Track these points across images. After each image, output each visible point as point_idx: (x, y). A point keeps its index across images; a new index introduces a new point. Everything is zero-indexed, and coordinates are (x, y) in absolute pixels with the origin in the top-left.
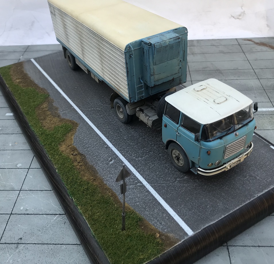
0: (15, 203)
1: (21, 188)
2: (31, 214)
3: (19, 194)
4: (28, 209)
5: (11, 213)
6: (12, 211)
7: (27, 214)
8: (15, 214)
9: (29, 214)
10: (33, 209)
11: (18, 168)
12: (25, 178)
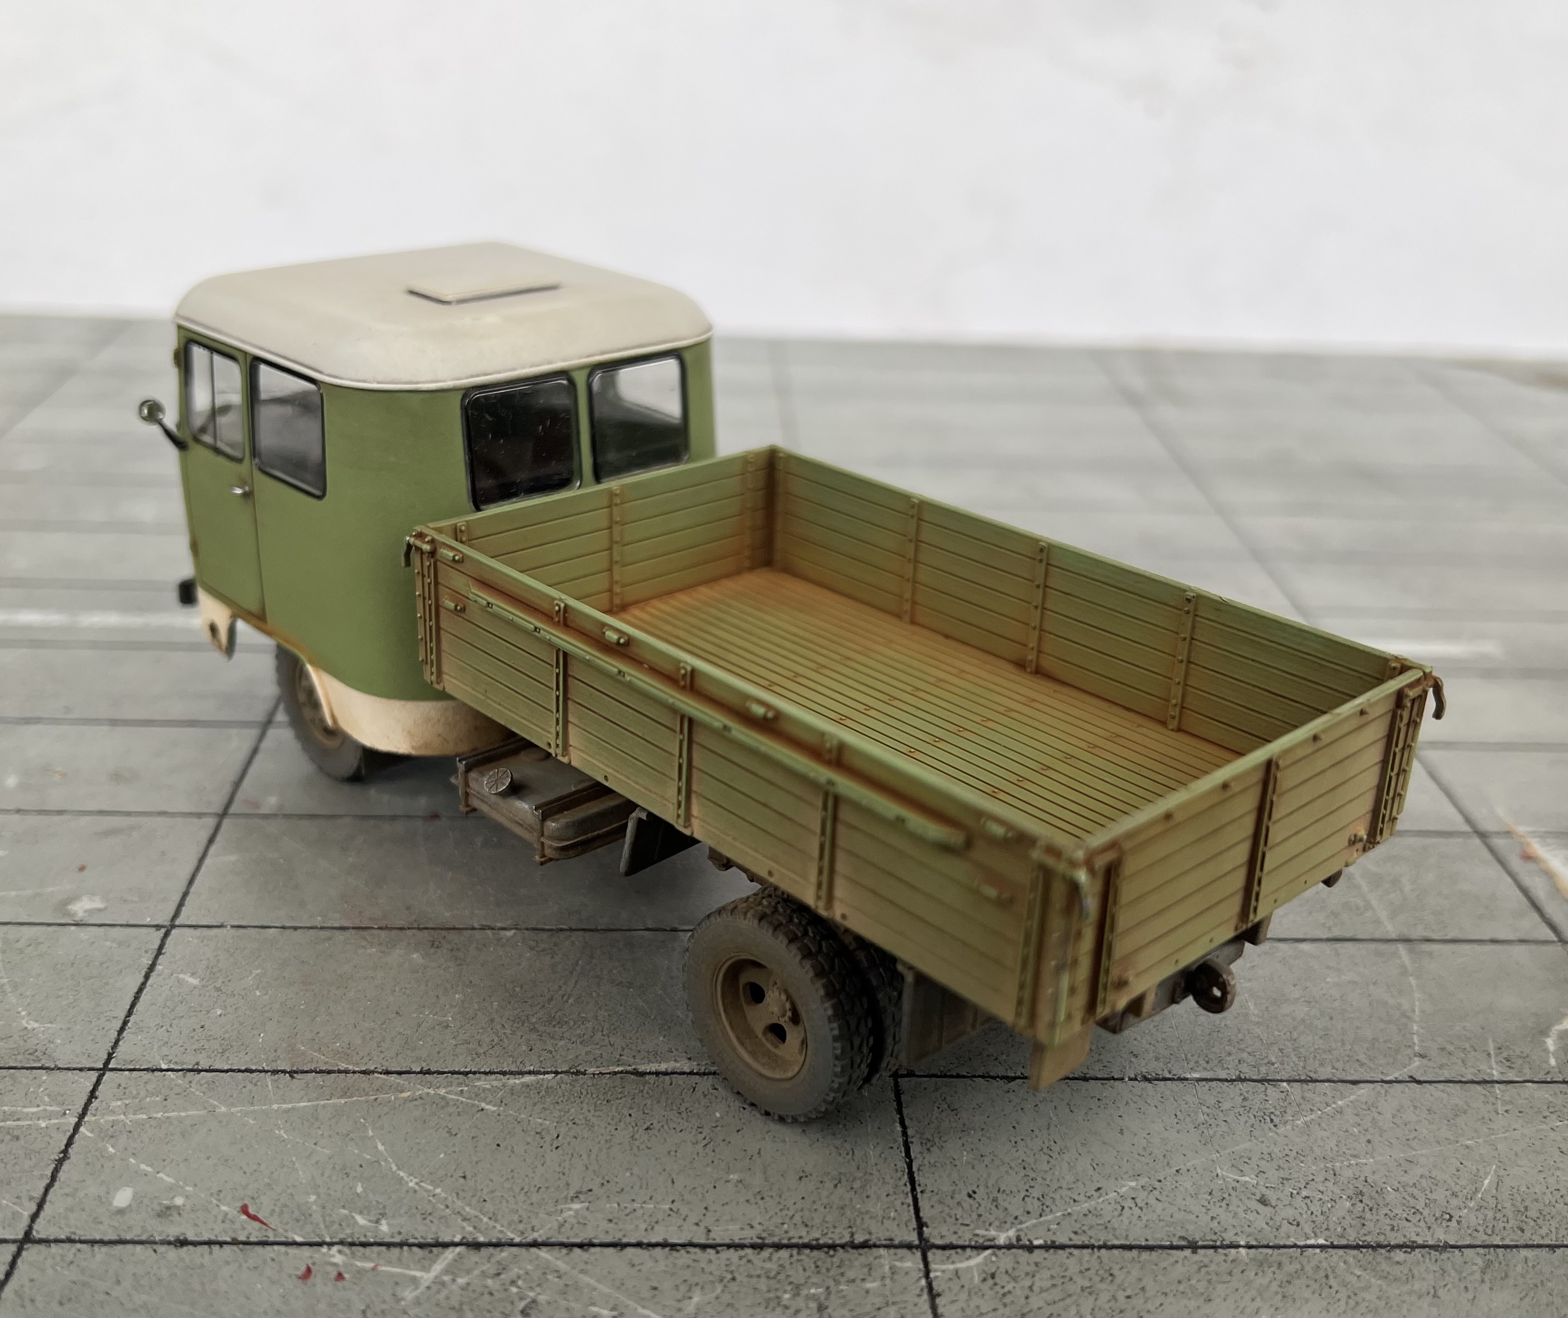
0: (60, 1162)
1: (110, 1056)
2: (209, 1243)
3: (92, 1095)
4: (179, 1201)
5: (28, 1233)
6: (34, 1217)
7: (169, 1243)
8: (57, 1241)
9: (195, 1244)
10: (228, 1205)
11: (76, 925)
12: (140, 990)
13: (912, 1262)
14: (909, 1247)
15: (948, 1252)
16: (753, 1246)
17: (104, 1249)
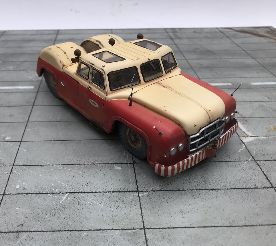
0: (8, 181)
1: (14, 164)
2: (31, 194)
3: (12, 170)
4: (26, 187)
5: (4, 193)
6: (5, 190)
7: (25, 194)
10: (33, 187)
11: (6, 142)
12: (17, 152)
13: (136, 194)
14: (136, 191)
15: (142, 192)
16: (113, 192)
17: (16, 195)
